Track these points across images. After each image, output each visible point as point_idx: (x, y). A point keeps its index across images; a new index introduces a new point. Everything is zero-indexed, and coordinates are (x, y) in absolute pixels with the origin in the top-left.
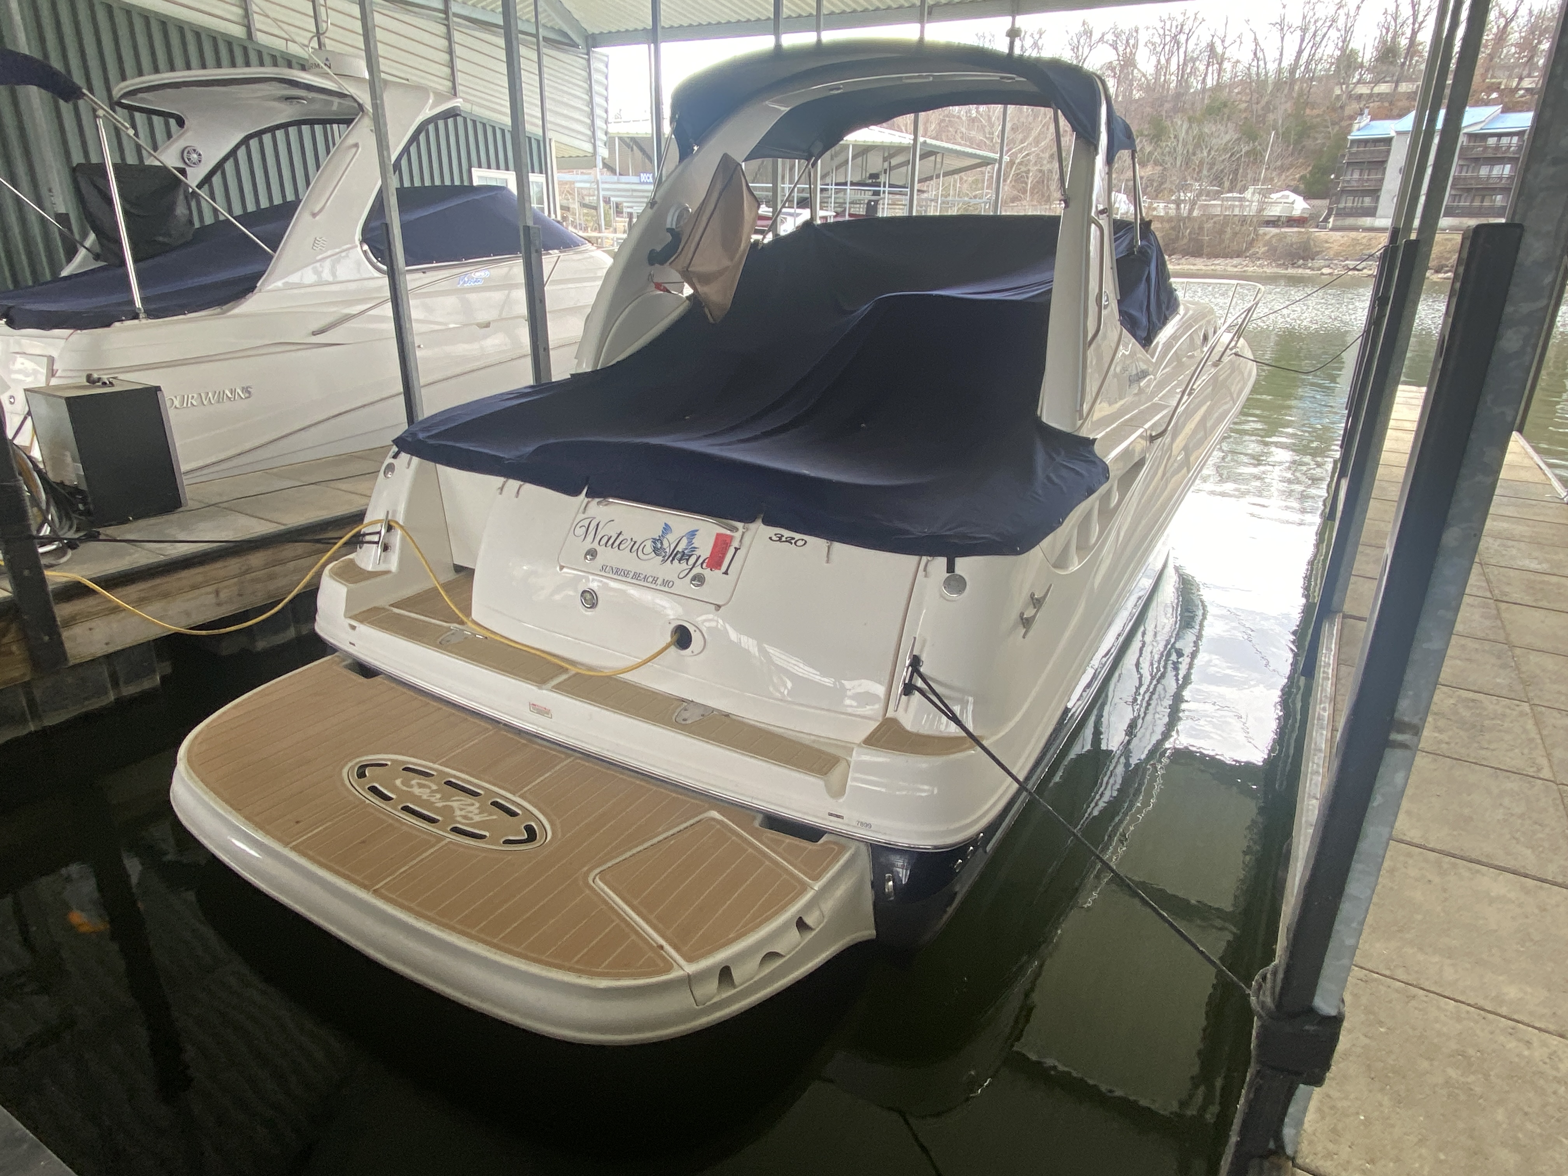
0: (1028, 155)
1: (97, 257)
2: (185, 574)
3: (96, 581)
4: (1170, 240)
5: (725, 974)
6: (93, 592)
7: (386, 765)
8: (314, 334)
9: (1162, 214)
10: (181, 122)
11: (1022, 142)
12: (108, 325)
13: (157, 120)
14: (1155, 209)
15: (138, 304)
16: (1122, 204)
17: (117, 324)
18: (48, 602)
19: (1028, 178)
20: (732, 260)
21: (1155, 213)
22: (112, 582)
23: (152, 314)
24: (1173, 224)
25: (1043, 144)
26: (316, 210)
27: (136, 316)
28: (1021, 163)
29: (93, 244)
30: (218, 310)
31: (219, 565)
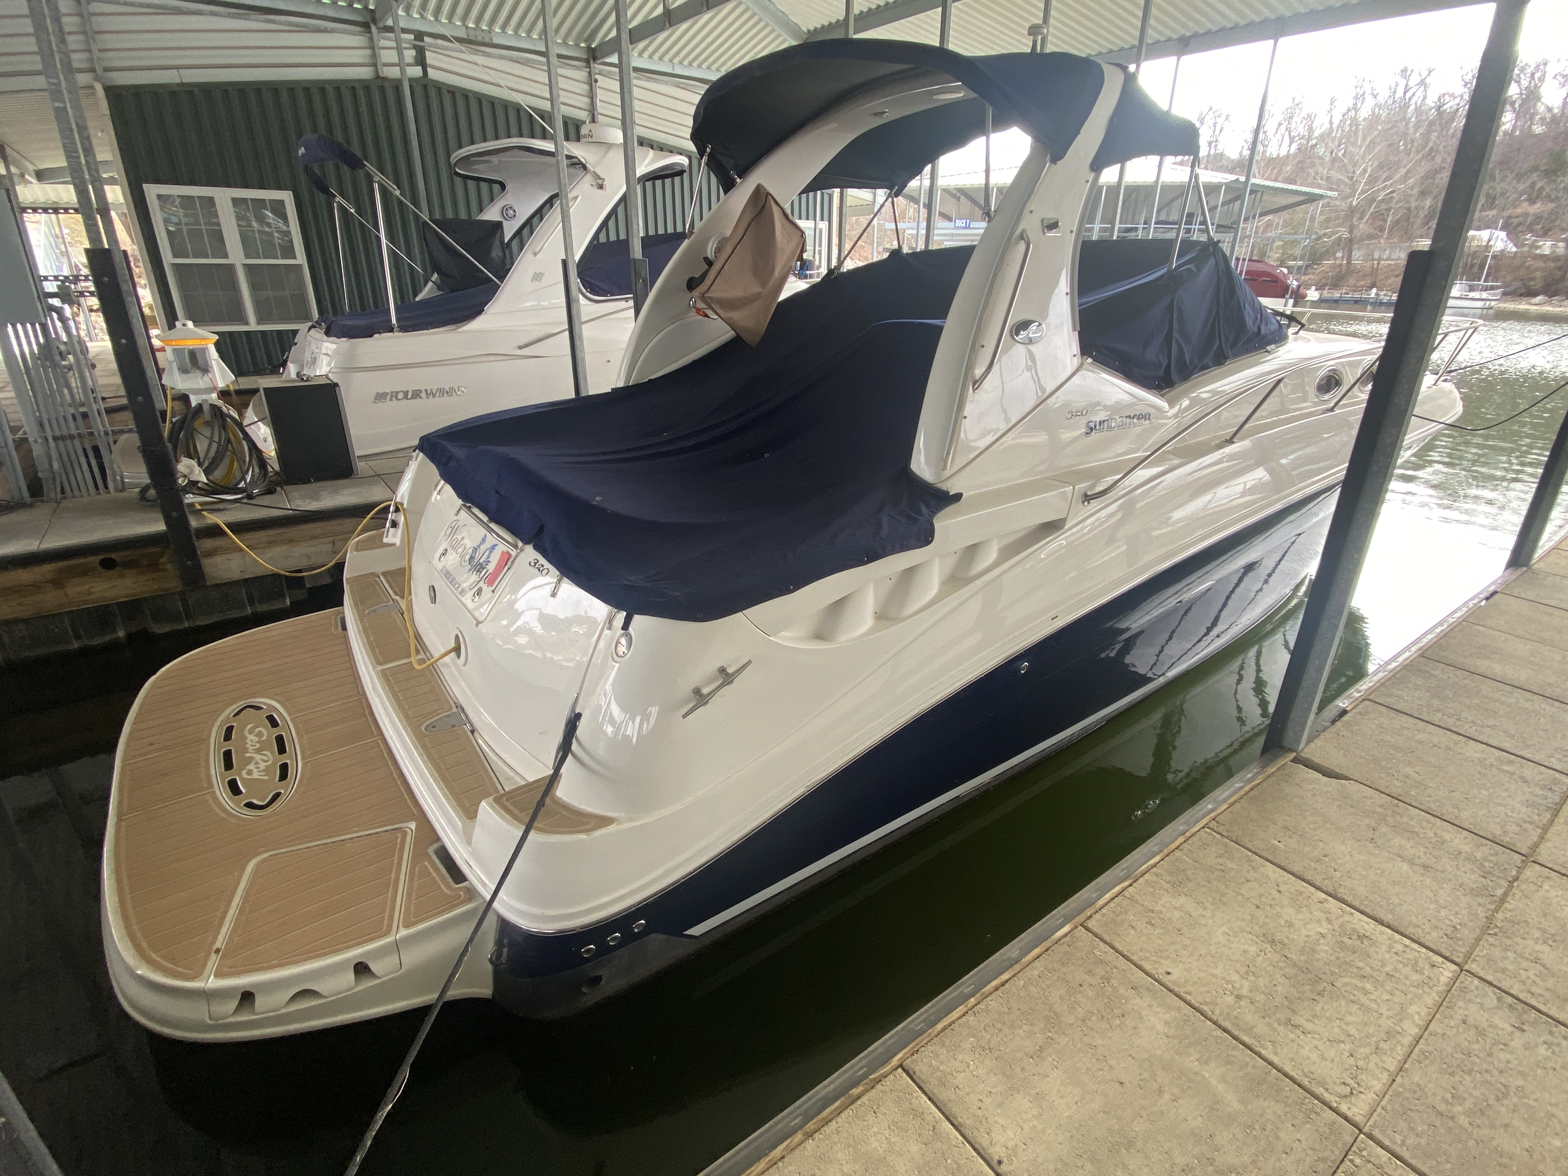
0: (1391, 192)
1: (439, 288)
2: (311, 526)
3: (229, 525)
4: (1553, 280)
5: (247, 997)
6: (224, 533)
7: (262, 708)
8: (520, 348)
9: (1547, 253)
10: (503, 186)
11: (1386, 180)
12: (371, 336)
13: (484, 185)
14: (1539, 247)
15: (394, 321)
16: (1499, 241)
17: (376, 336)
18: (190, 537)
19: (1388, 216)
20: (763, 287)
21: (1538, 252)
22: (239, 528)
23: (404, 329)
24: (1559, 264)
25: (1411, 181)
26: (537, 250)
27: (391, 330)
28: (1383, 201)
29: (436, 279)
30: (452, 327)
31: (334, 522)
